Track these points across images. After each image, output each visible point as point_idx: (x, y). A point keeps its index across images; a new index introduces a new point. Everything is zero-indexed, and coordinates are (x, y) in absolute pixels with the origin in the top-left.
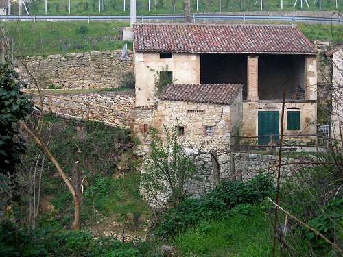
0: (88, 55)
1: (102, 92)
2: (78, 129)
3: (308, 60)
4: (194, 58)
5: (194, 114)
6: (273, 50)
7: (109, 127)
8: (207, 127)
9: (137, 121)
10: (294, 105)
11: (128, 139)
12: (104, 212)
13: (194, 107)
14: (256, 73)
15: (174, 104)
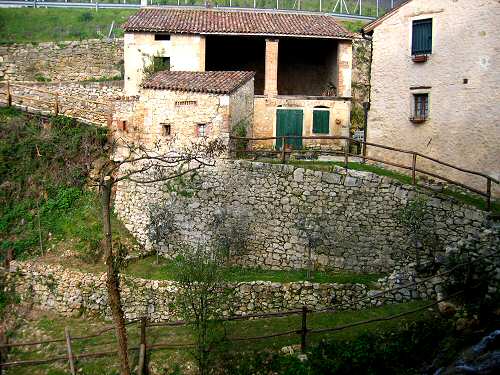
0: (86, 44)
1: (85, 83)
2: (45, 126)
4: (197, 40)
5: (184, 107)
7: (83, 124)
8: (200, 125)
9: (115, 116)
10: (322, 103)
11: (103, 140)
15: (158, 93)
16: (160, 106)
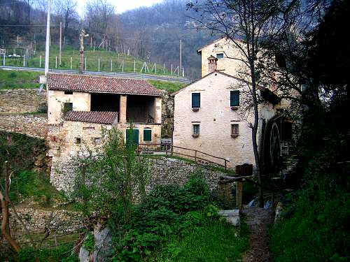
0: (16, 91)
1: (25, 115)
2: (8, 138)
3: (156, 99)
4: (87, 94)
5: (87, 130)
6: (135, 92)
7: (30, 138)
8: (96, 138)
9: (49, 134)
10: (148, 126)
11: (43, 146)
12: (26, 194)
13: (88, 125)
14: (125, 106)
15: (75, 123)
16: (74, 129)
